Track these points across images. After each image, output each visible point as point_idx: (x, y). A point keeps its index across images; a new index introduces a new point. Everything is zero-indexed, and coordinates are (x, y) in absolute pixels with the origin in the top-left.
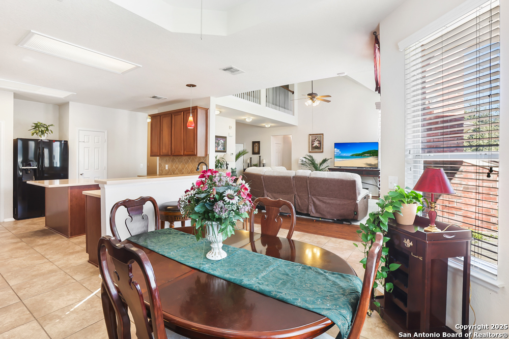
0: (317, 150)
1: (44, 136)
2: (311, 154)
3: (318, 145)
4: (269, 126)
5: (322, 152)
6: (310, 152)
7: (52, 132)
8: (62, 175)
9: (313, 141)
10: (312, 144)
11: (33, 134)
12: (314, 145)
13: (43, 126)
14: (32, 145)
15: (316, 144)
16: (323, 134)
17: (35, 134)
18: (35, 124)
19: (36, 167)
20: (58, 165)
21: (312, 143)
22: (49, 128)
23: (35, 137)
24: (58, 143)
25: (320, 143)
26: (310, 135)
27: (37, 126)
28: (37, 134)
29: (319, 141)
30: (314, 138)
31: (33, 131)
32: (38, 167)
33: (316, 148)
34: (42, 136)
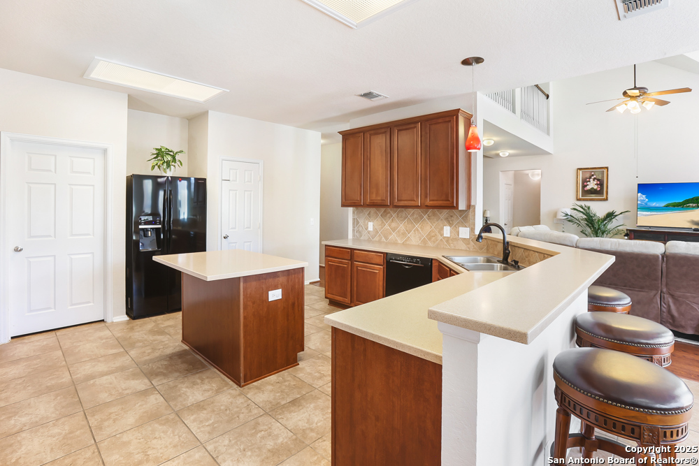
0: (593, 197)
1: (170, 170)
2: (583, 203)
3: (596, 187)
4: (507, 154)
5: (607, 199)
6: (579, 200)
7: (181, 164)
8: (192, 233)
9: (585, 182)
10: (584, 186)
11: (153, 167)
12: (588, 188)
13: (168, 152)
14: (148, 185)
15: (592, 185)
16: (607, 168)
17: (156, 167)
18: (157, 149)
19: (160, 226)
20: (186, 217)
21: (583, 183)
22: (177, 157)
23: (156, 172)
24: (185, 183)
25: (601, 184)
26: (580, 169)
27: (160, 153)
28: (159, 167)
29: (598, 180)
30: (588, 175)
31: (155, 162)
32: (163, 226)
33: (593, 192)
34: (168, 170)
